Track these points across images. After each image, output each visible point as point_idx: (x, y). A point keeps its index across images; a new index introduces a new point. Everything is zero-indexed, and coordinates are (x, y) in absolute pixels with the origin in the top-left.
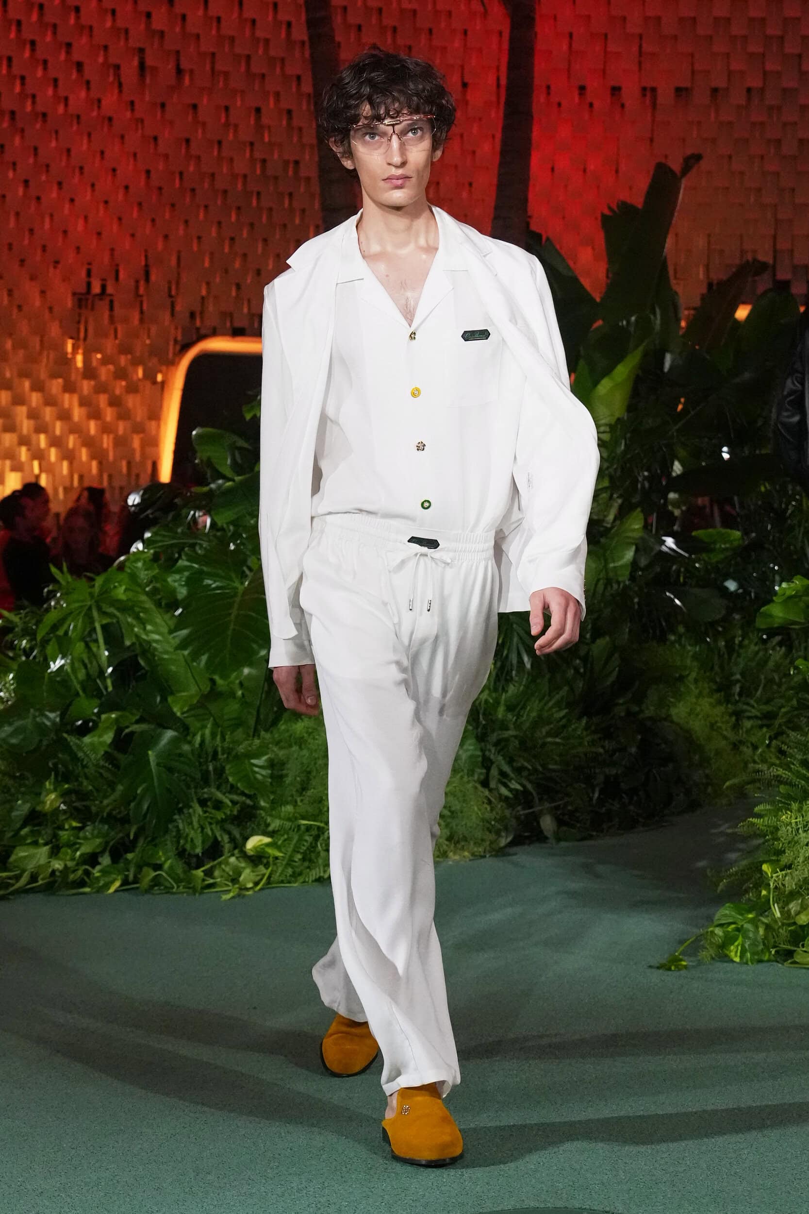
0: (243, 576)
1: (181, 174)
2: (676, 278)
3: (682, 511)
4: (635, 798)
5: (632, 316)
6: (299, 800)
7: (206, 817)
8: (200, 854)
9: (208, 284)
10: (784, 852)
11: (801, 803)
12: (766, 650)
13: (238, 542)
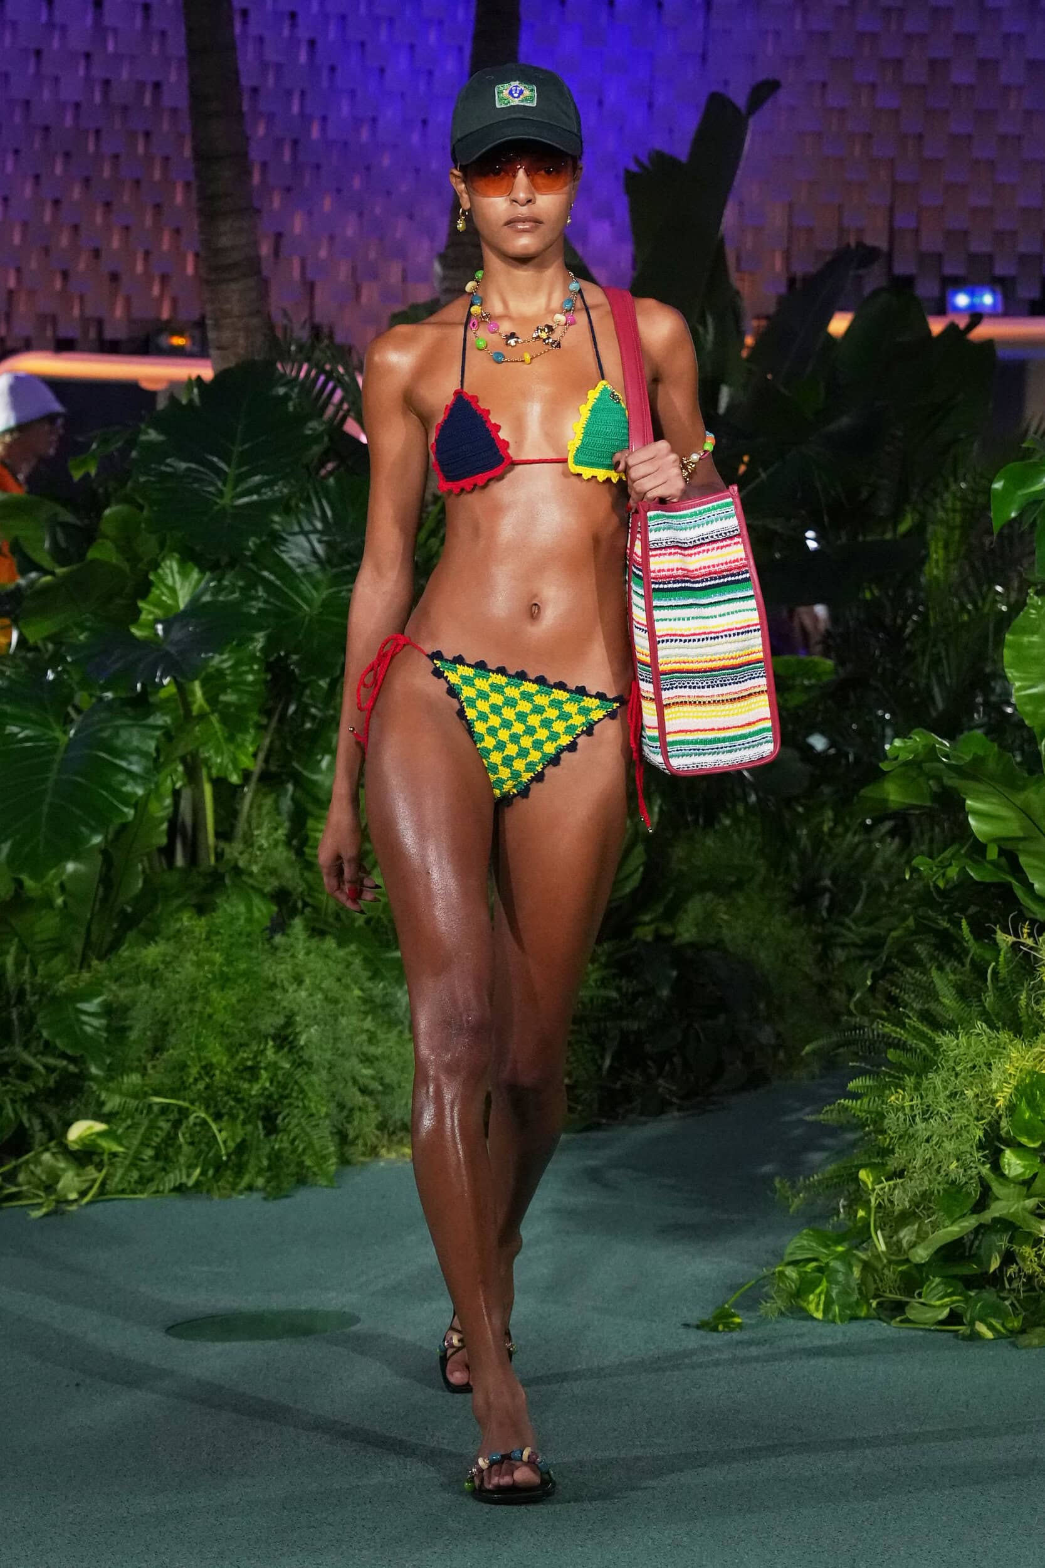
0: (67, 721)
2: (738, 269)
4: (667, 1067)
6: (149, 1065)
7: (7, 1092)
9: (19, 270)
10: (892, 1151)
11: (919, 1076)
12: (870, 842)
13: (60, 668)
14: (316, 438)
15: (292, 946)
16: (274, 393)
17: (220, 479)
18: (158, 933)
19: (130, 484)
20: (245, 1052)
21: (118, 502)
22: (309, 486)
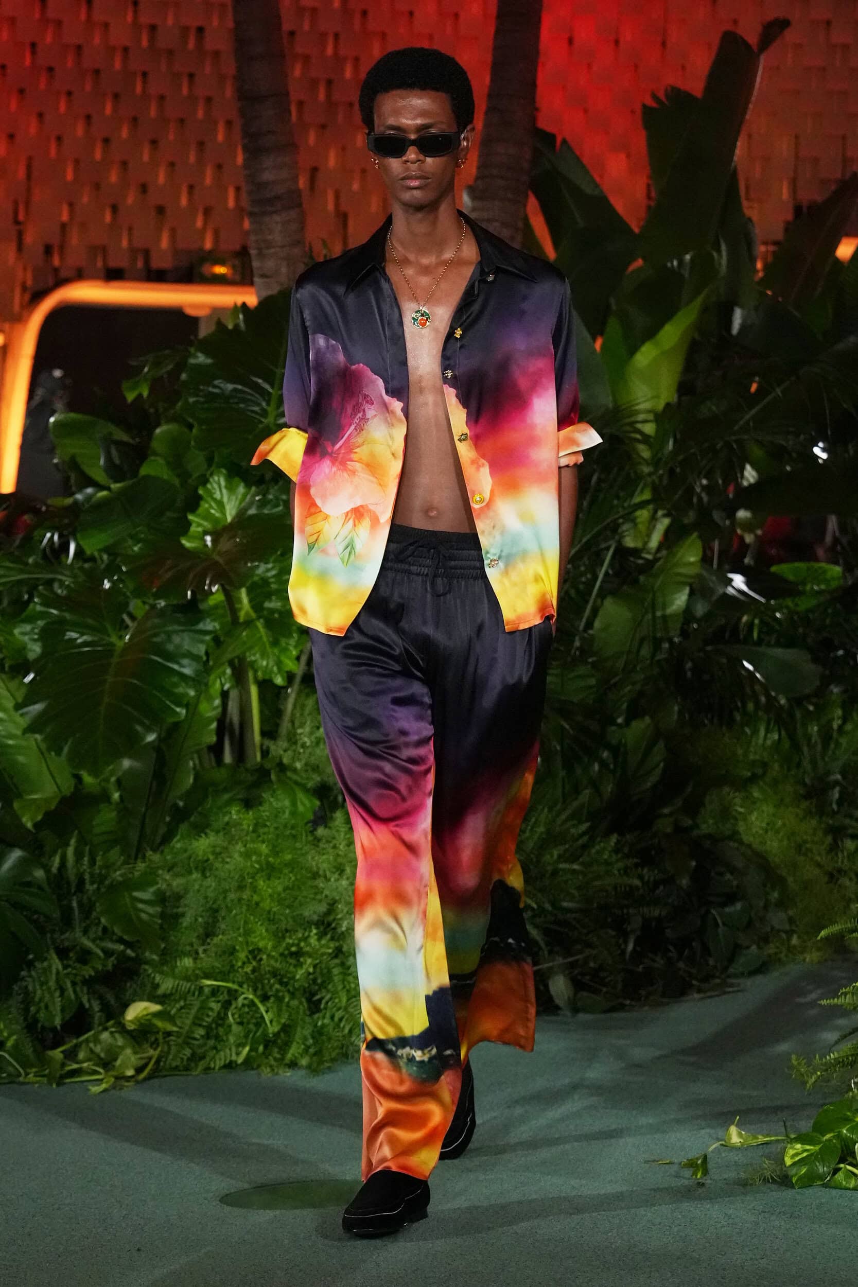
0: (122, 627)
1: (33, 45)
3: (756, 536)
4: (687, 951)
5: (687, 253)
6: (201, 950)
7: (68, 974)
8: (59, 1027)
9: (71, 205)
13: (115, 578)
15: (334, 838)
17: (264, 400)
18: (208, 826)
19: (180, 404)
20: (290, 938)
21: (169, 421)
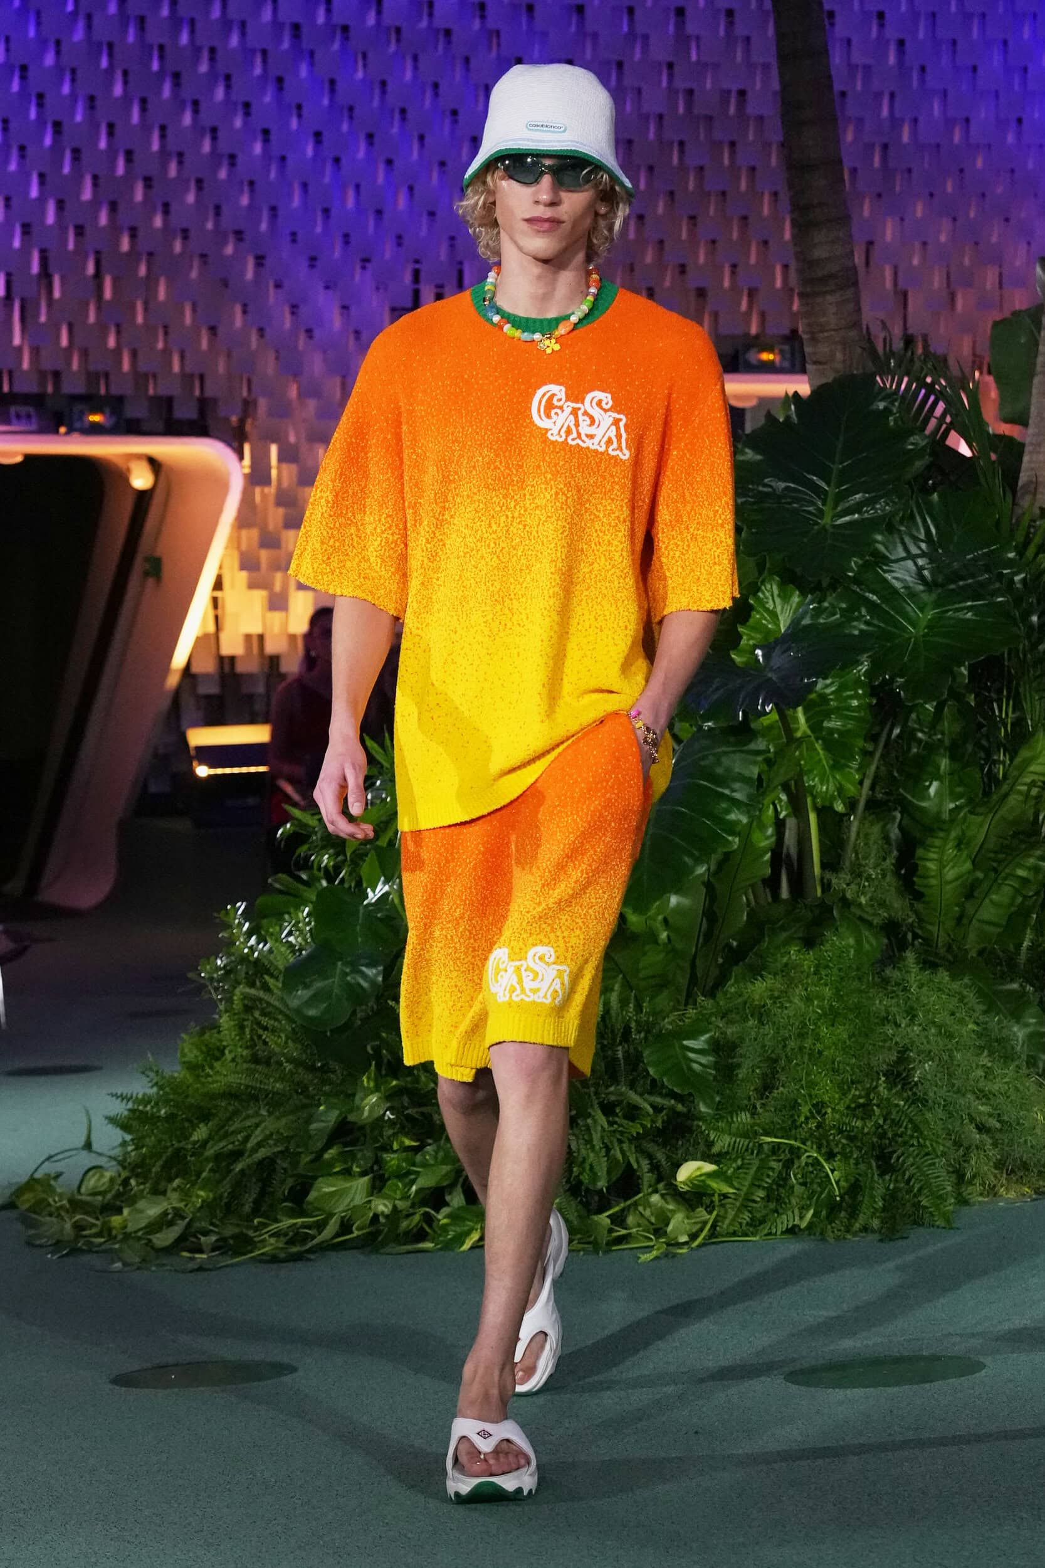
6: (759, 1104)
7: (614, 1131)
8: (605, 1190)
14: (918, 453)
15: (904, 979)
16: (874, 407)
17: (820, 498)
18: (764, 967)
20: (856, 1089)
22: (912, 503)
